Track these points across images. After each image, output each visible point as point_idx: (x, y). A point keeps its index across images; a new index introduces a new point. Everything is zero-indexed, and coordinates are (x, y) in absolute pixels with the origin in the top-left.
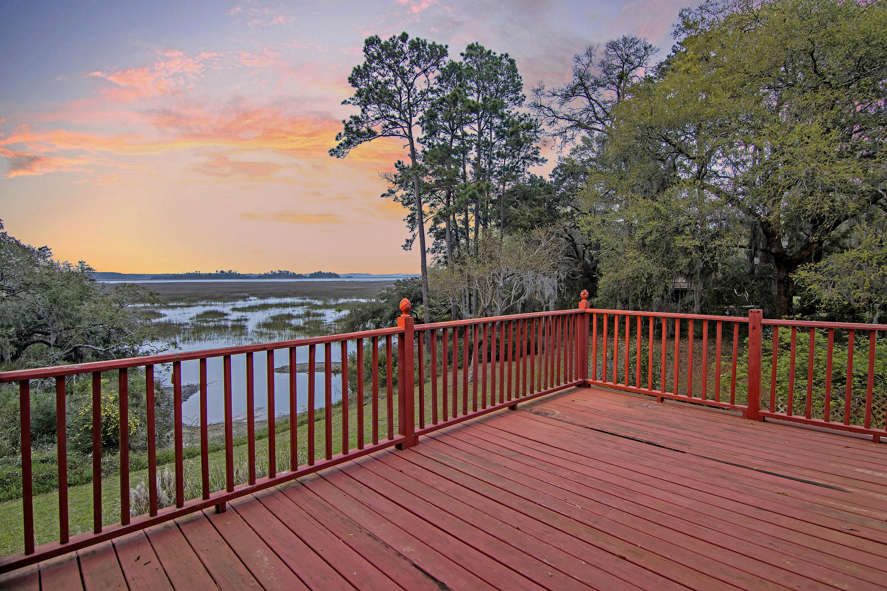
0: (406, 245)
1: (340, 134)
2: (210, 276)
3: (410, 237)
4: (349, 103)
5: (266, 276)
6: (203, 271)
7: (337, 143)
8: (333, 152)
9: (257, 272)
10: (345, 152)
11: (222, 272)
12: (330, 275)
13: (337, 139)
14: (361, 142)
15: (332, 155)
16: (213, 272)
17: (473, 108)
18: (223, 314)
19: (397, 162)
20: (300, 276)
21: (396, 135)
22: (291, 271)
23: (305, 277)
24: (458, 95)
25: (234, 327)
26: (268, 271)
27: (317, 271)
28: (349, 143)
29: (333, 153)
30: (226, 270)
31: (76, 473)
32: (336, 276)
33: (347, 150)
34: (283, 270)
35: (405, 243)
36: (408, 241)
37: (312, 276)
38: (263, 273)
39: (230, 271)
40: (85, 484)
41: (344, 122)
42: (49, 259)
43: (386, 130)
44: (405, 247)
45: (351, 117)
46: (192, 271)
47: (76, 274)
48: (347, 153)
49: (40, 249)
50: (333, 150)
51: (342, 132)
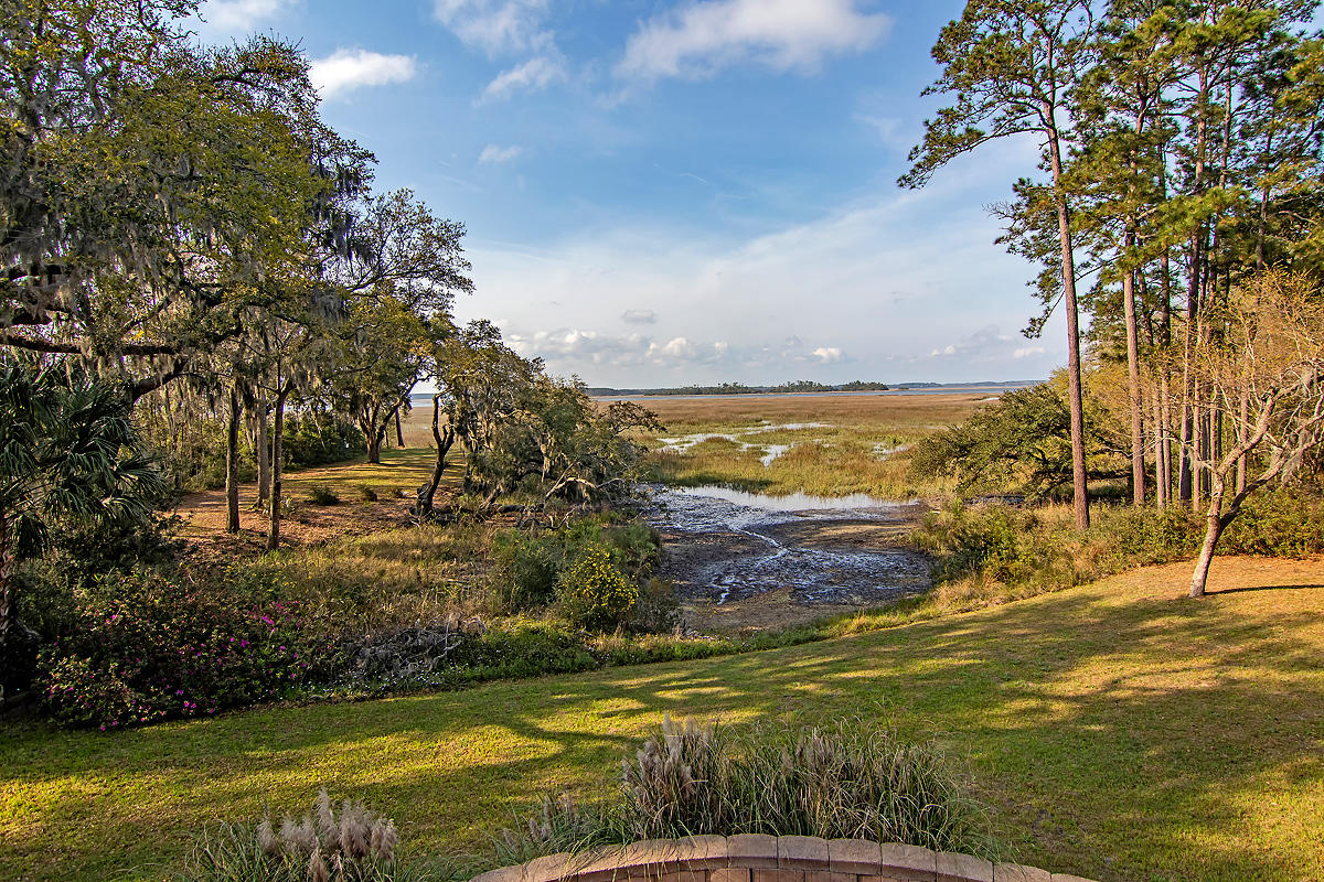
0: (1029, 329)
1: (916, 148)
3: (1039, 314)
4: (934, 90)
5: (783, 391)
7: (912, 165)
9: (771, 385)
10: (926, 176)
11: (725, 385)
12: (874, 387)
13: (910, 158)
14: (954, 155)
15: (901, 185)
18: (730, 443)
19: (1017, 182)
20: (828, 389)
21: (1022, 130)
22: (816, 381)
27: (856, 379)
28: (930, 163)
29: (904, 182)
30: (731, 384)
31: (567, 656)
32: (883, 389)
33: (929, 173)
34: (804, 380)
35: (1029, 326)
36: (1033, 321)
37: (845, 388)
38: (780, 386)
40: (576, 672)
41: (927, 123)
42: (543, 373)
43: (1003, 124)
44: (1027, 333)
45: (940, 113)
46: (689, 384)
47: (569, 391)
48: (929, 177)
49: (534, 361)
50: (904, 178)
51: (921, 143)
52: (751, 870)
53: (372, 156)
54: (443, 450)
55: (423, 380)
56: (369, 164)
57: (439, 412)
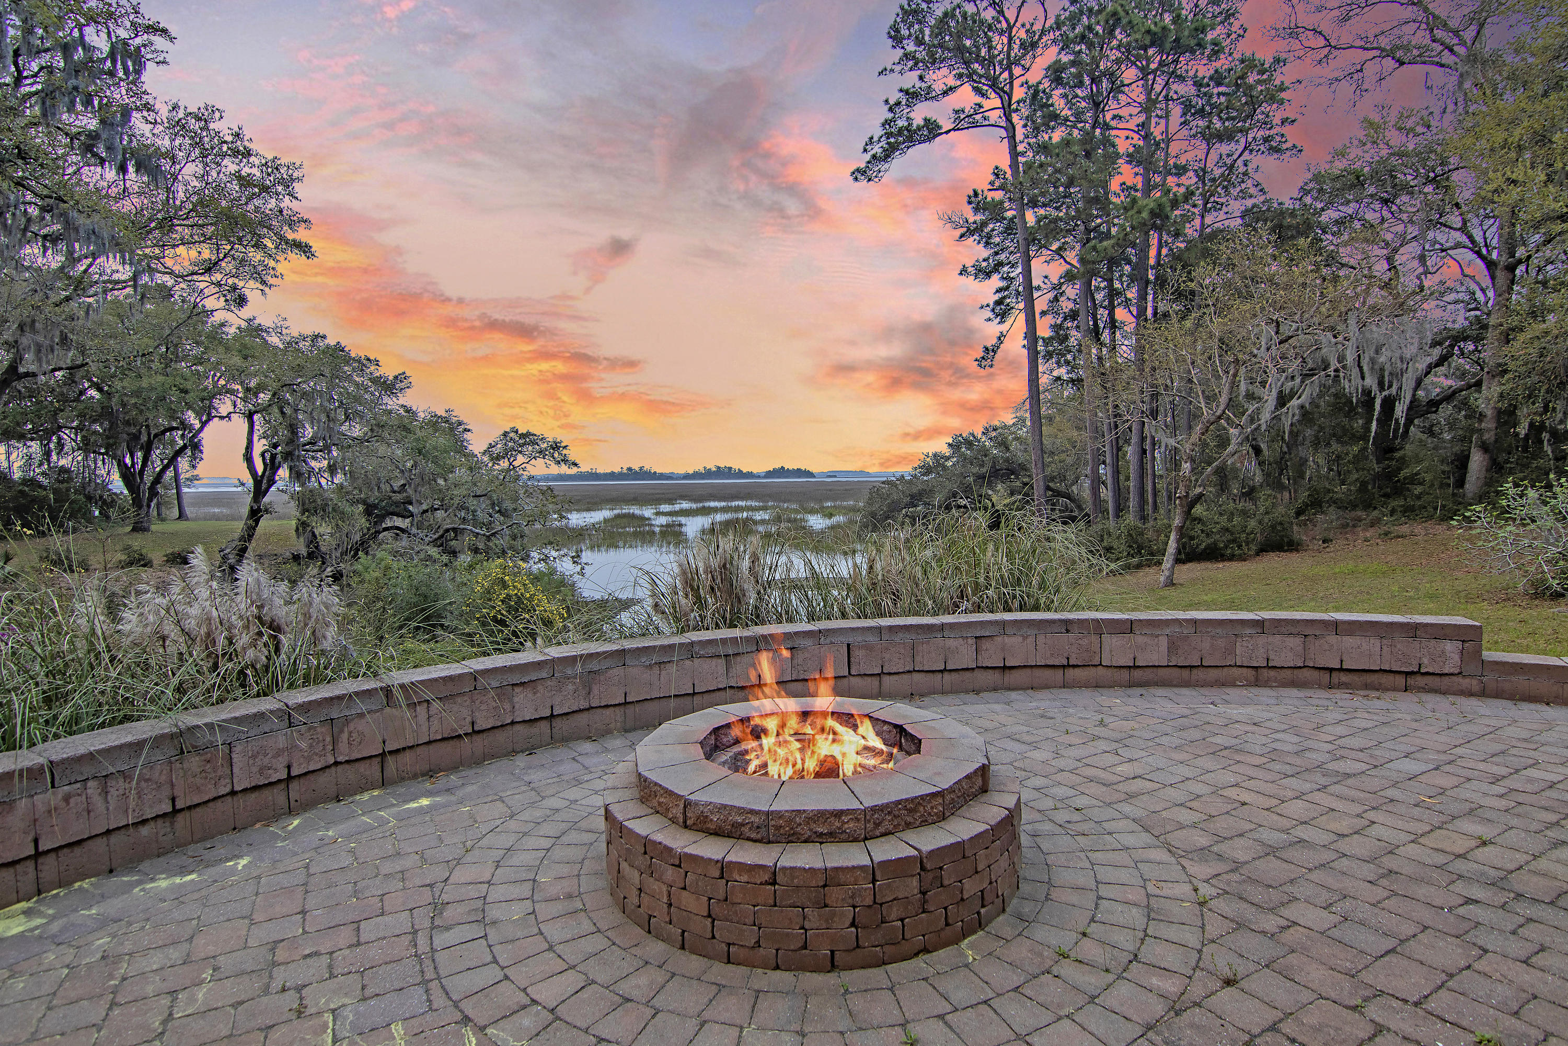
0: (982, 358)
1: (872, 138)
2: (612, 476)
3: (994, 338)
4: (892, 71)
5: (696, 475)
6: (601, 470)
7: (868, 157)
8: (859, 174)
9: (681, 471)
10: (883, 169)
11: (630, 469)
12: (799, 473)
14: (913, 146)
15: (856, 179)
16: (617, 470)
17: (1155, 34)
18: (643, 518)
19: (972, 193)
20: (750, 475)
21: (981, 126)
22: (736, 466)
23: (759, 477)
24: (1122, 14)
25: (664, 534)
26: (699, 468)
27: (778, 466)
28: (887, 155)
30: (636, 467)
32: (809, 474)
33: (886, 166)
34: (722, 466)
35: (982, 354)
36: (987, 347)
37: (769, 474)
38: (691, 472)
39: (641, 468)
41: (887, 101)
43: (962, 116)
44: (980, 362)
45: (901, 91)
48: (886, 171)
50: (858, 170)
51: (878, 132)
52: (848, 645)
53: (164, 31)
54: (260, 491)
55: (222, 418)
56: (159, 42)
57: (256, 438)
